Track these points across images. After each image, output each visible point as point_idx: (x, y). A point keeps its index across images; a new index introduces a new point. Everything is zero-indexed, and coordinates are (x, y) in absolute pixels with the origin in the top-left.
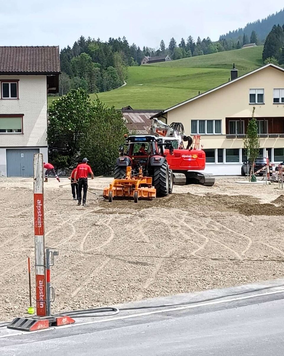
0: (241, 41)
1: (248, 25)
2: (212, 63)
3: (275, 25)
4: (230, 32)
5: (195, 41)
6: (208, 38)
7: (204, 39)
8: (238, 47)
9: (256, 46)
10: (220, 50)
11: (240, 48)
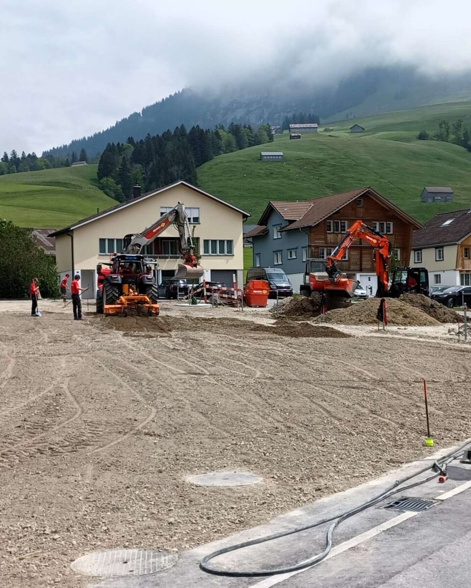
0: (70, 159)
1: (73, 142)
2: (44, 180)
3: (109, 144)
4: (54, 148)
5: (20, 156)
6: (33, 153)
7: (29, 154)
8: (67, 165)
9: (86, 164)
10: (47, 167)
11: (69, 166)
